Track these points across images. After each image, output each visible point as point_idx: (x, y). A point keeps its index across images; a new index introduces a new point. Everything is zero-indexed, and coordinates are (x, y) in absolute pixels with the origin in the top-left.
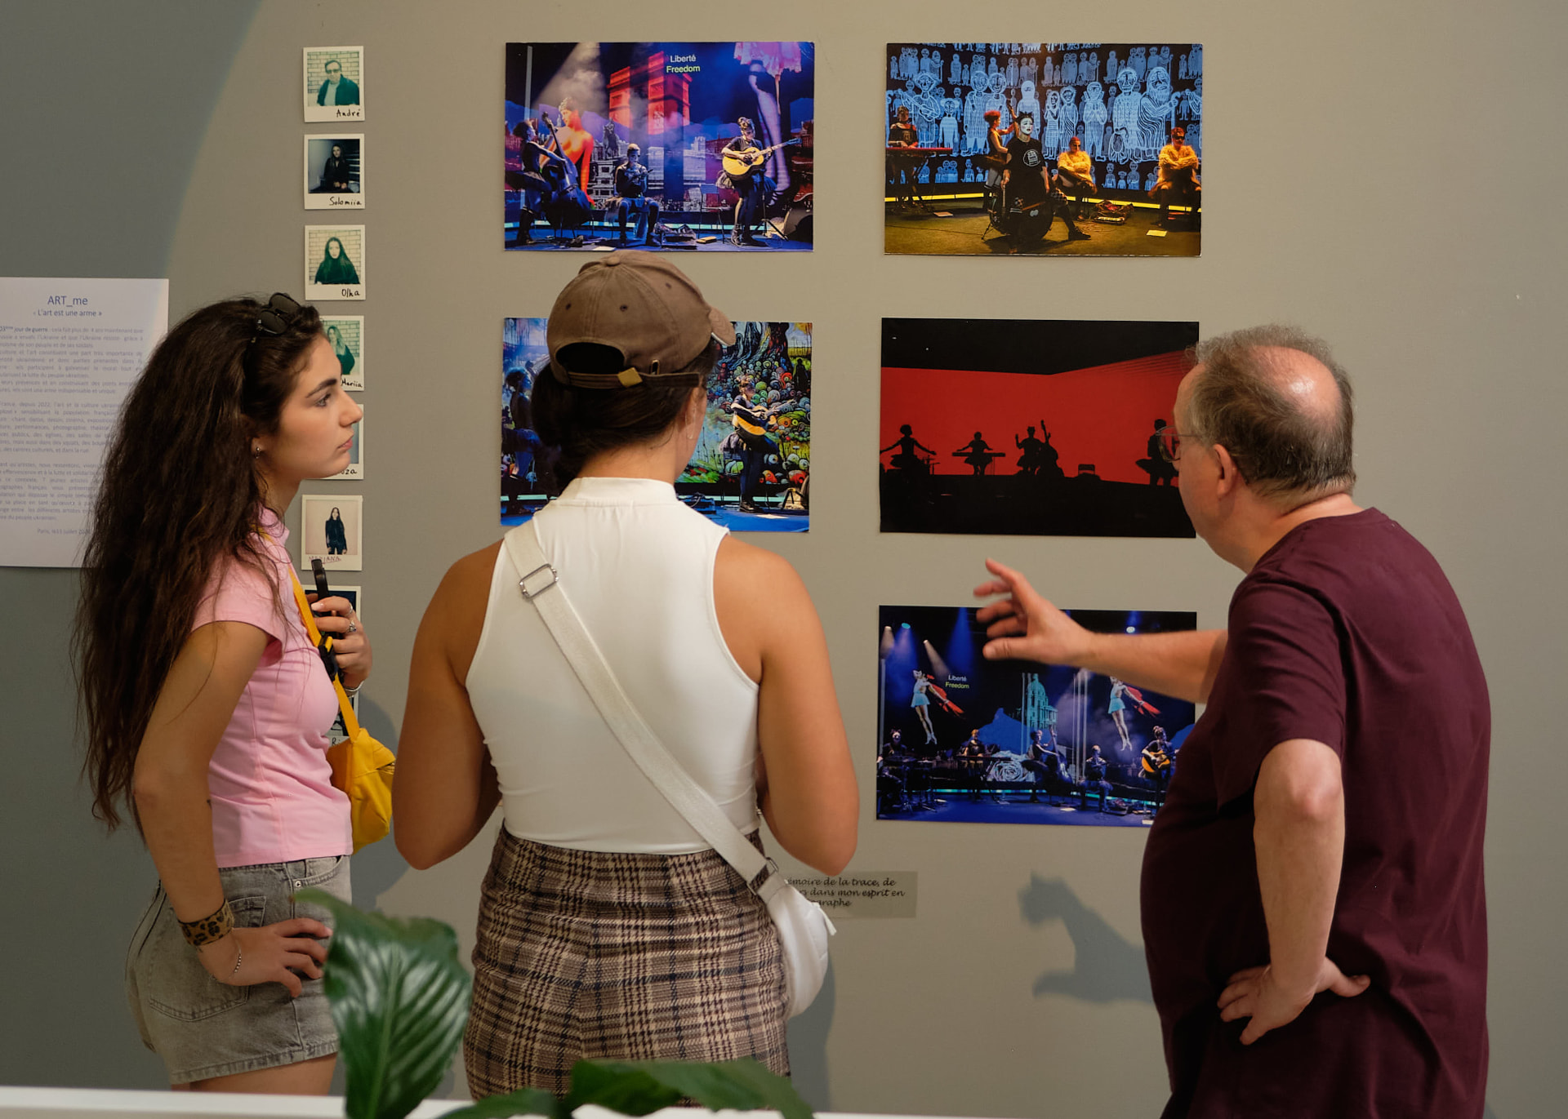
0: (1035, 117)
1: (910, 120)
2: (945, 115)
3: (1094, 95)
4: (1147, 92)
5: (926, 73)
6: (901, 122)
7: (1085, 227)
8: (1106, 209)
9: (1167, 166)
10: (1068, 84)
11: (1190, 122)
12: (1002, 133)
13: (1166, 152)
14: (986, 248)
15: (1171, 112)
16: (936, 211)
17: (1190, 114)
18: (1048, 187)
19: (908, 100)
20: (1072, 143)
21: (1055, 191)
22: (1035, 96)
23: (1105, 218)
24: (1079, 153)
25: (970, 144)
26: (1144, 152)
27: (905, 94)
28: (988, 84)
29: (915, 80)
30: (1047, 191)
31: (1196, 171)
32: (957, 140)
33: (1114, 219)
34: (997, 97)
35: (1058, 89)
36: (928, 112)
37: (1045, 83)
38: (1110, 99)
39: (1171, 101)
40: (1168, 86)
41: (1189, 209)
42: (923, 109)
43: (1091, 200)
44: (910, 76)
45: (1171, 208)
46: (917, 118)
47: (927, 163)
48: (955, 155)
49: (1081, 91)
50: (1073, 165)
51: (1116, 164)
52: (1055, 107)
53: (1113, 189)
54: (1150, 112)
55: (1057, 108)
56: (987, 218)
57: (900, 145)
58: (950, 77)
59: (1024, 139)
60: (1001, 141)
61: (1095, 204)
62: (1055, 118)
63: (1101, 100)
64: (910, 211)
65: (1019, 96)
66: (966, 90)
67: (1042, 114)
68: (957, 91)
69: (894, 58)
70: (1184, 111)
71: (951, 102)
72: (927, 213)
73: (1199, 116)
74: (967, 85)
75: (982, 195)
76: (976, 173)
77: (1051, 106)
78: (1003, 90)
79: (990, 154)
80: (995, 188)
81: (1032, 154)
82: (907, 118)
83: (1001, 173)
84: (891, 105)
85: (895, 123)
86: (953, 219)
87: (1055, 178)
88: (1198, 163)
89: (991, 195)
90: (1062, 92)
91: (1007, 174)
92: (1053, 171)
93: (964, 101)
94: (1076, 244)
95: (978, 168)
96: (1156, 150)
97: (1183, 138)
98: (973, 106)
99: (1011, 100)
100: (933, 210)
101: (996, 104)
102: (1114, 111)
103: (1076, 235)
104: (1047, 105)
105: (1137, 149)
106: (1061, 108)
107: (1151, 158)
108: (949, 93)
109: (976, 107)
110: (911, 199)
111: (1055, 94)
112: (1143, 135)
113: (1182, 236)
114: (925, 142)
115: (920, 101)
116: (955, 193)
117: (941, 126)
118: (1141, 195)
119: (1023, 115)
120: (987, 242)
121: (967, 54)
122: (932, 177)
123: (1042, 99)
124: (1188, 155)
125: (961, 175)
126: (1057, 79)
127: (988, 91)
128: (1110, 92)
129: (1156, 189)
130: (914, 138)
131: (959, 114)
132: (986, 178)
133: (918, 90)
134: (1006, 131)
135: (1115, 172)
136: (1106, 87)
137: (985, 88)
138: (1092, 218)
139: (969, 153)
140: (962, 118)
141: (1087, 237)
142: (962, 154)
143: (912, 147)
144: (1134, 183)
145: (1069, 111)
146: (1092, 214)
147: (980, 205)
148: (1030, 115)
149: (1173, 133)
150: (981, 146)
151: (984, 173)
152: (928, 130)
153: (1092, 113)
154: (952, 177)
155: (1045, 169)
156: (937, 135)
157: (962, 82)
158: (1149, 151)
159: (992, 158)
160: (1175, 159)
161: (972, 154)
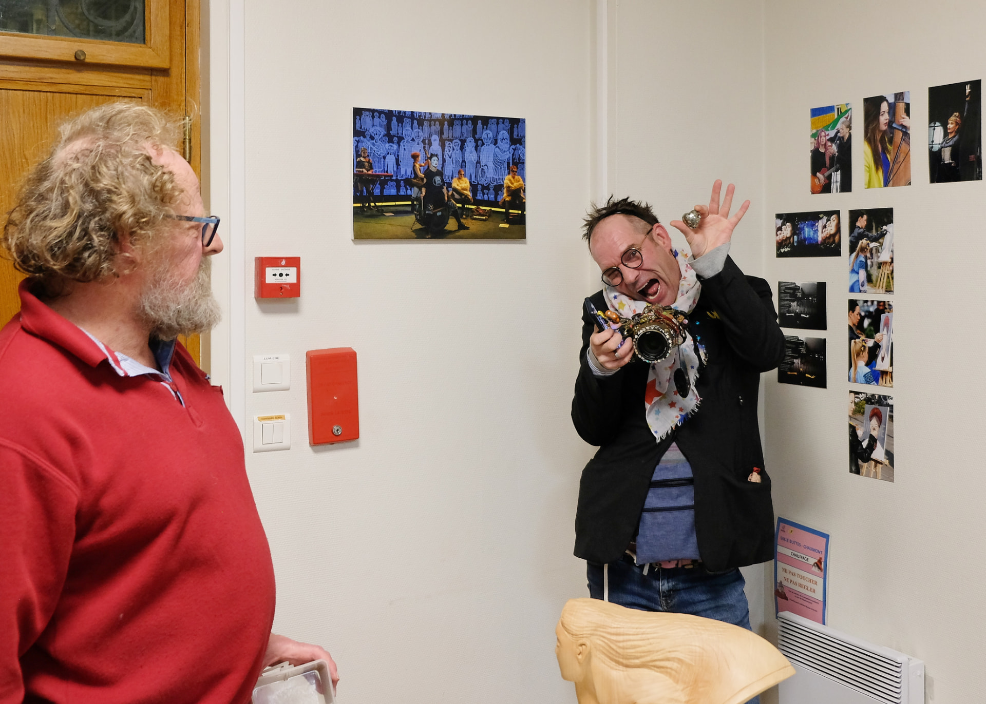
0: (439, 157)
1: (368, 156)
2: (388, 153)
3: (470, 145)
4: (498, 145)
5: (377, 128)
6: (363, 157)
7: (466, 222)
8: (478, 211)
9: (509, 187)
10: (456, 138)
11: (520, 163)
12: (421, 166)
13: (507, 180)
14: (414, 235)
15: (510, 157)
16: (385, 213)
17: (519, 158)
18: (446, 198)
19: (367, 144)
20: (459, 172)
21: (450, 201)
22: (439, 144)
23: (477, 217)
24: (463, 178)
25: (403, 172)
26: (496, 179)
27: (365, 140)
28: (413, 136)
29: (371, 131)
30: (446, 201)
31: (523, 190)
32: (395, 169)
33: (482, 217)
34: (418, 144)
35: (451, 141)
36: (378, 151)
37: (445, 136)
38: (478, 148)
39: (510, 151)
40: (509, 141)
41: (520, 212)
42: (375, 149)
43: (470, 207)
44: (368, 129)
45: (511, 211)
46: (372, 155)
47: (378, 182)
48: (394, 178)
49: (463, 142)
50: (460, 185)
51: (483, 186)
52: (450, 151)
53: (481, 200)
54: (499, 156)
55: (451, 152)
56: (413, 216)
57: (363, 172)
58: (391, 130)
59: (433, 169)
60: (420, 170)
61: (472, 209)
62: (450, 158)
63: (474, 148)
64: (369, 213)
65: (430, 144)
66: (401, 139)
67: (443, 155)
68: (395, 139)
69: (358, 117)
70: (517, 157)
71: (391, 146)
72: (380, 212)
73: (524, 160)
74: (401, 136)
75: (410, 203)
76: (407, 189)
77: (448, 150)
78: (421, 140)
79: (414, 178)
80: (418, 199)
81: (438, 179)
82: (367, 154)
83: (420, 190)
84: (357, 147)
85: (359, 157)
86: (395, 217)
87: (450, 193)
88: (524, 186)
89: (415, 203)
90: (454, 142)
91: (424, 190)
92: (449, 189)
93: (399, 145)
94: (462, 232)
95: (408, 187)
96: (502, 178)
97: (516, 172)
98: (405, 149)
99: (426, 146)
100: (383, 211)
101: (417, 149)
102: (481, 155)
103: (461, 227)
104: (445, 150)
105: (493, 177)
106: (452, 151)
107: (500, 182)
108: (391, 141)
109: (406, 149)
110: (369, 205)
111: (449, 144)
112: (496, 170)
113: (516, 227)
114: (378, 170)
115: (374, 145)
116: (395, 202)
117: (386, 160)
118: (495, 204)
119: (432, 155)
120: (413, 231)
121: (401, 117)
122: (382, 191)
123: (443, 146)
124: (519, 181)
125: (398, 191)
126: (450, 135)
127: (413, 140)
128: (479, 144)
129: (503, 201)
130: (371, 167)
131: (396, 154)
132: (412, 192)
133: (372, 138)
134: (423, 164)
135: (482, 190)
136: (476, 141)
137: (411, 139)
138: (471, 217)
139: (402, 177)
140: (398, 156)
141: (468, 228)
142: (398, 178)
143: (370, 172)
144: (492, 197)
145: (457, 154)
146: (470, 214)
147: (409, 209)
148: (436, 156)
149: (511, 169)
150: (409, 173)
151: (411, 190)
152: (378, 162)
153: (469, 155)
154: (393, 192)
155: (445, 187)
156: (384, 166)
157: (398, 134)
158: (499, 178)
159: (415, 181)
160: (512, 184)
161: (404, 178)
